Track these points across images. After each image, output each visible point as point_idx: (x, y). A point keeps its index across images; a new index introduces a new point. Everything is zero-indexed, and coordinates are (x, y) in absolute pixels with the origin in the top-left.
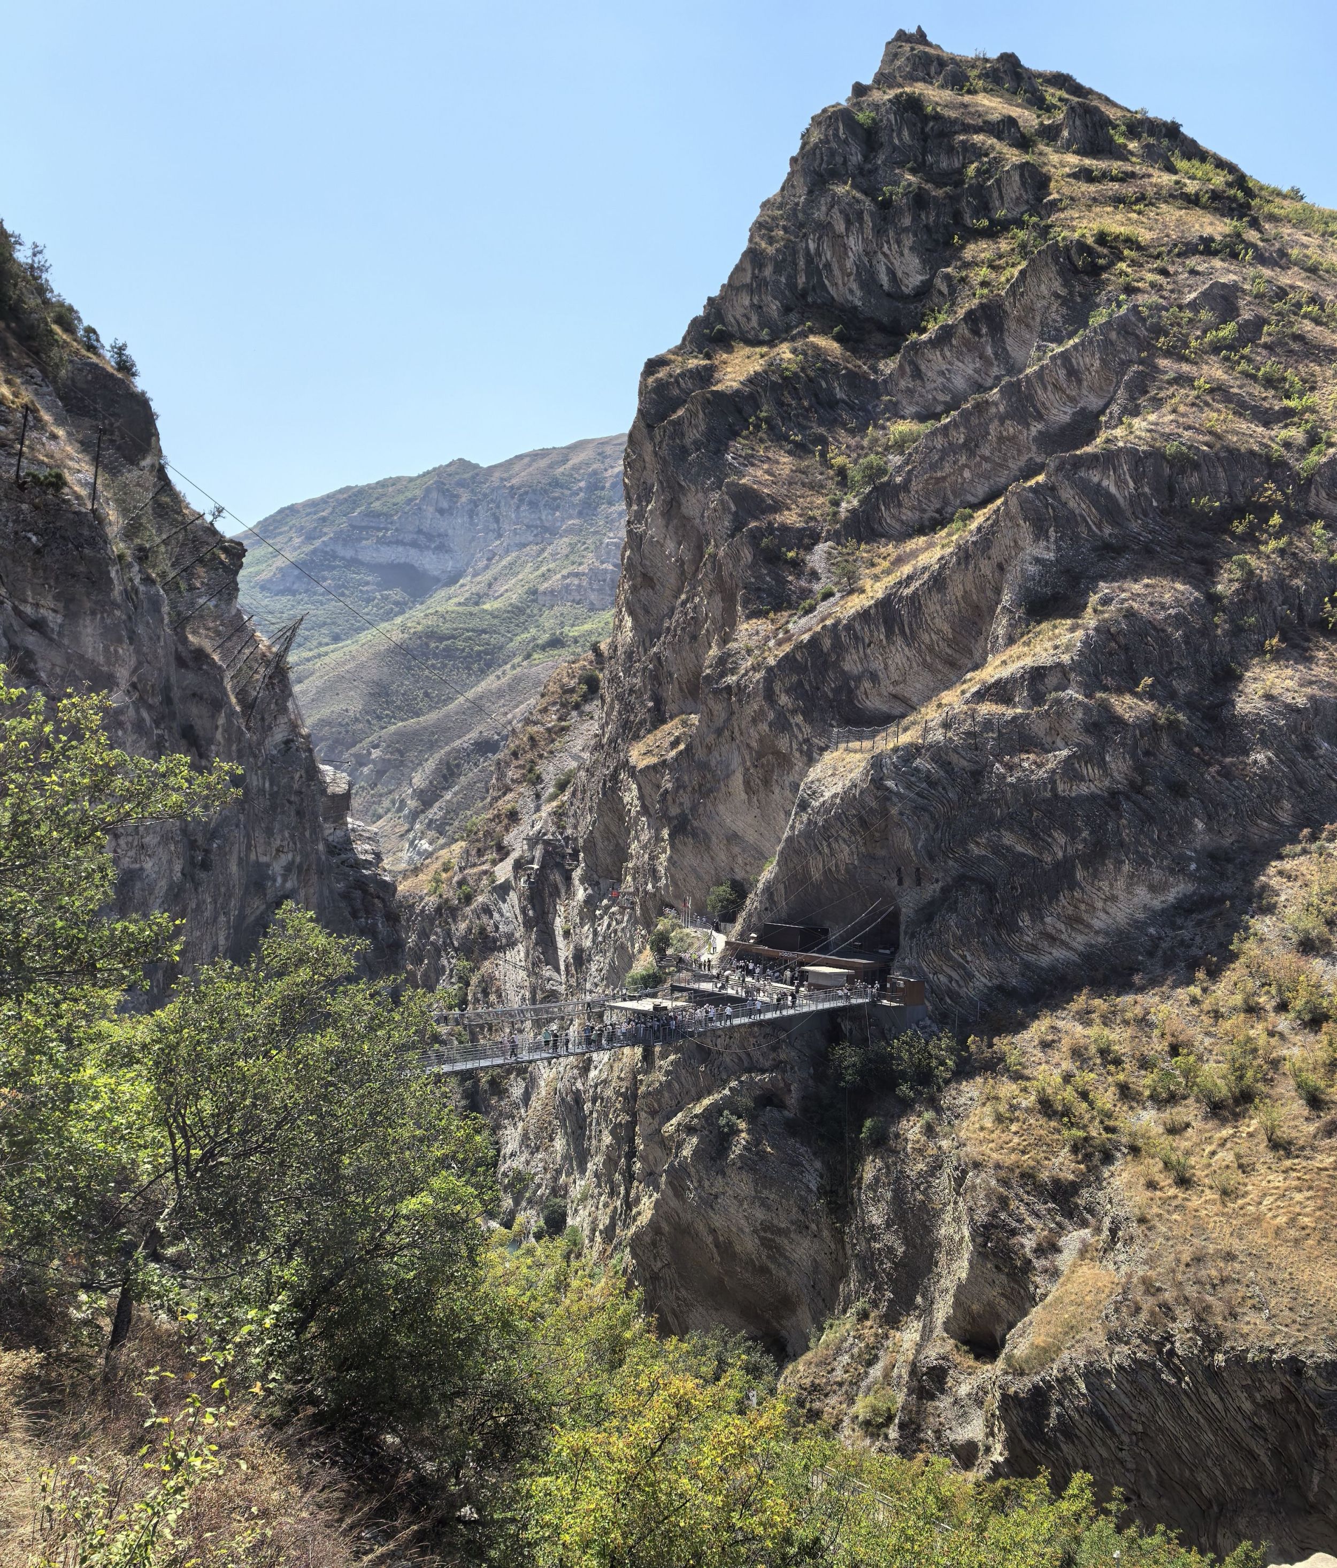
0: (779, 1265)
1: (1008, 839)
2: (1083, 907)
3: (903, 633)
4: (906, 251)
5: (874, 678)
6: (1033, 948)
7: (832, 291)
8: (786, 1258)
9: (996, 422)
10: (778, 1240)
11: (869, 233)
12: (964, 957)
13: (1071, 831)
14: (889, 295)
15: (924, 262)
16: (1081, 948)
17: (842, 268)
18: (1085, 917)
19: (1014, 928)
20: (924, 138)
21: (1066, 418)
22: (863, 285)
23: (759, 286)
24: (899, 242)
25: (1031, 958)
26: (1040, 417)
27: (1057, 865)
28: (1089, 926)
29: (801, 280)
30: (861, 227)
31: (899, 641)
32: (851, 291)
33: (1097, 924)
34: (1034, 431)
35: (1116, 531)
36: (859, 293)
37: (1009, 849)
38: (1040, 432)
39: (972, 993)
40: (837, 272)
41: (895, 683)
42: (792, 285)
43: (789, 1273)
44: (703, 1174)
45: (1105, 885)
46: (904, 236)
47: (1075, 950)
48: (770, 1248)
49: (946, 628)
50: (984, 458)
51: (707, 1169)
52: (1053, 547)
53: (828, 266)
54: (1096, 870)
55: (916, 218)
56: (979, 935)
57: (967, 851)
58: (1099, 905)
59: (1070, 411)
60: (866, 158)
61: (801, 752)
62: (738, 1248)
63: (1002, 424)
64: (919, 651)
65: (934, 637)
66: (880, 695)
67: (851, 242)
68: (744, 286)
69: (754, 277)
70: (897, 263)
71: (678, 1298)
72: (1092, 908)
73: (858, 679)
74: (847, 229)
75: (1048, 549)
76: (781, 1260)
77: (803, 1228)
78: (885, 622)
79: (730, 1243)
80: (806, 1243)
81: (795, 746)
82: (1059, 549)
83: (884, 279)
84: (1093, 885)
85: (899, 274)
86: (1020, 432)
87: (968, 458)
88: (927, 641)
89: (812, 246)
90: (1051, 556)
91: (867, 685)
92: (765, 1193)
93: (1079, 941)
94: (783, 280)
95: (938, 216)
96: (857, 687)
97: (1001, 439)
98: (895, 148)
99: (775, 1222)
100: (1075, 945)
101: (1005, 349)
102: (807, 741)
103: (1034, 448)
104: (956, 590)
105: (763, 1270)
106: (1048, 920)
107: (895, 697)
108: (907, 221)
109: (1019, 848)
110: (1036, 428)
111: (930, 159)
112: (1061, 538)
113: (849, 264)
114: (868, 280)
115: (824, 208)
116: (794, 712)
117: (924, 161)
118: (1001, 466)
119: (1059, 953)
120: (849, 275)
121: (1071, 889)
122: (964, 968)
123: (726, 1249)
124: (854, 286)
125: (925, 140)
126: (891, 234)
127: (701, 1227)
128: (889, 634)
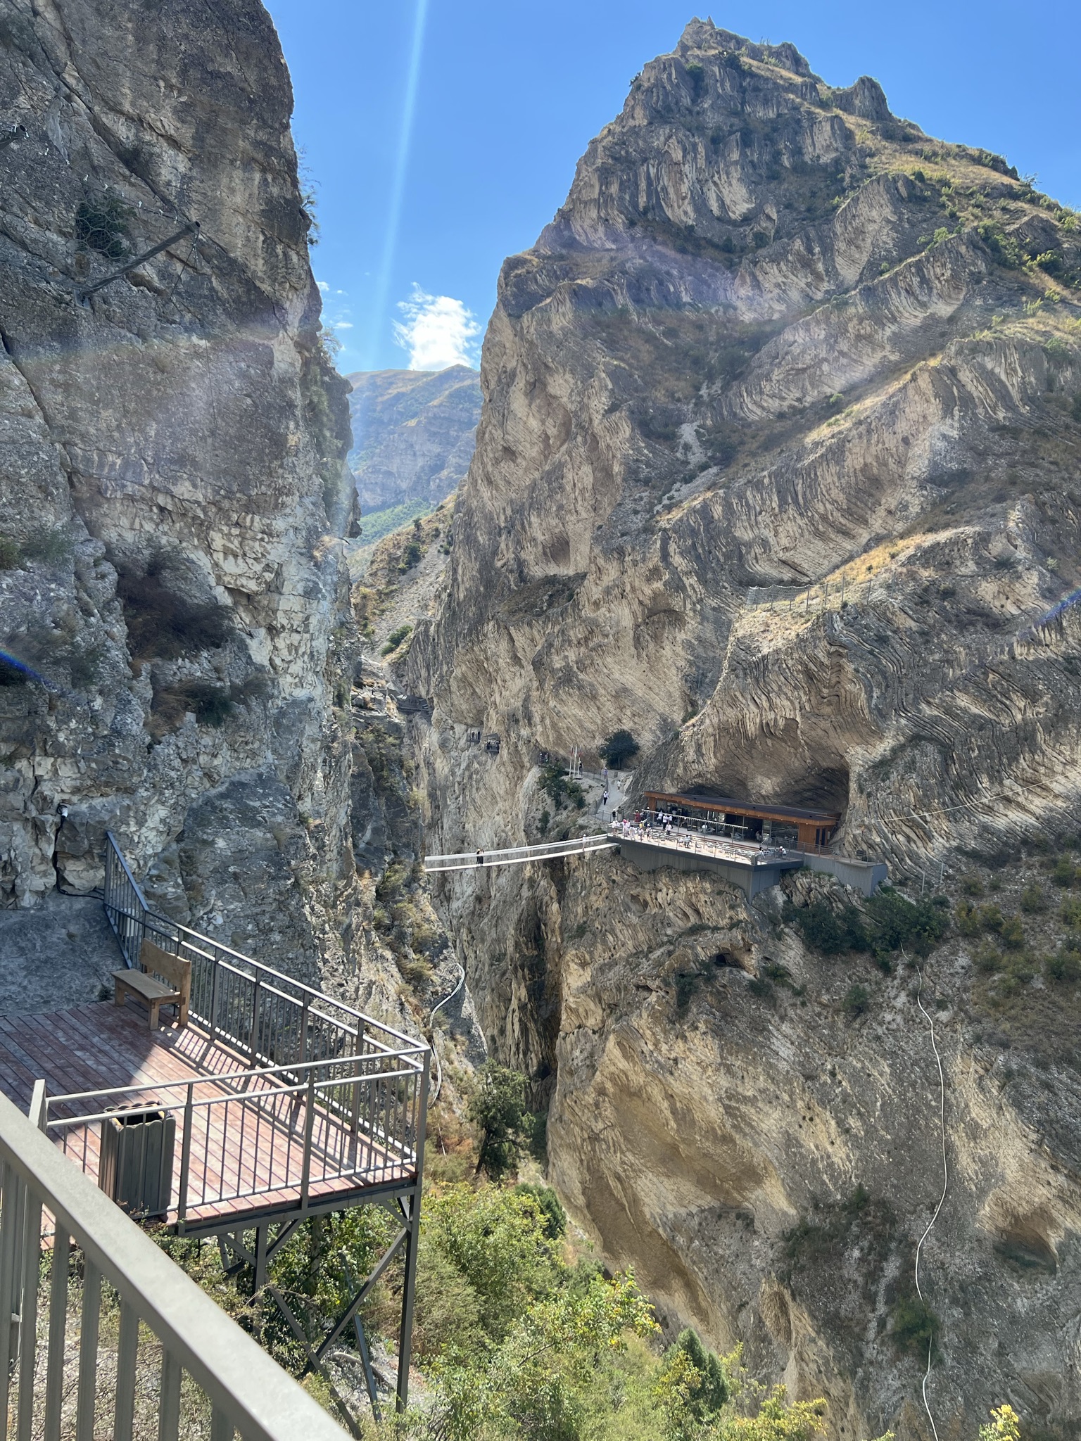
0: (745, 1135)
1: (963, 701)
2: (1042, 770)
3: (796, 502)
4: (734, 182)
5: (765, 544)
6: (989, 810)
7: (669, 213)
8: (752, 1127)
9: (855, 321)
10: (743, 1108)
11: (702, 162)
12: (923, 818)
13: (1032, 696)
14: (718, 219)
15: (751, 192)
16: (1039, 812)
17: (677, 191)
18: (1045, 781)
19: (972, 791)
20: (743, 90)
21: (917, 322)
22: (697, 210)
23: (605, 201)
24: (728, 174)
25: (986, 819)
26: (894, 320)
27: (1016, 729)
28: (1046, 789)
29: (642, 200)
30: (695, 158)
31: (791, 511)
32: (686, 213)
33: (1057, 788)
34: (888, 332)
35: (1010, 415)
36: (692, 214)
37: (965, 711)
38: (894, 333)
39: (931, 854)
40: (672, 195)
41: (786, 549)
42: (635, 204)
43: (756, 1144)
44: (661, 1036)
45: (1066, 749)
46: (732, 169)
47: (1033, 814)
48: (734, 1116)
49: (841, 497)
50: (842, 353)
51: (665, 1032)
52: (957, 425)
53: (664, 189)
54: (1058, 735)
55: (743, 154)
56: (939, 796)
57: (919, 711)
58: (1059, 768)
59: (921, 316)
60: (694, 101)
61: (695, 611)
62: (697, 1116)
63: (860, 323)
64: (811, 520)
65: (829, 506)
66: (771, 560)
67: (686, 168)
68: (591, 200)
69: (601, 193)
70: (725, 192)
71: (623, 1163)
72: (1051, 772)
73: (749, 545)
74: (684, 157)
75: (952, 426)
76: (747, 1130)
77: (773, 1099)
78: (779, 492)
79: (689, 1110)
80: (776, 1115)
81: (689, 606)
82: (962, 428)
83: (714, 206)
84: (1053, 748)
85: (728, 202)
86: (876, 331)
87: (828, 352)
88: (821, 510)
89: (653, 171)
90: (955, 434)
91: (758, 550)
92: (731, 1060)
93: (1038, 804)
94: (627, 197)
95: (760, 154)
96: (748, 553)
97: (859, 337)
98: (719, 96)
99: (740, 1090)
100: (1032, 807)
101: (834, 267)
102: (700, 601)
103: (888, 347)
104: (854, 461)
105: (726, 1139)
106: (1007, 782)
107: (784, 562)
108: (735, 156)
109: (975, 710)
110: (890, 330)
111: (748, 109)
112: (963, 417)
113: (684, 188)
114: (700, 206)
115: (662, 139)
116: (688, 574)
117: (743, 110)
118: (855, 361)
119: (1015, 816)
120: (684, 198)
121: (1033, 752)
122: (923, 829)
123: (684, 1116)
124: (689, 209)
125: (744, 93)
126: (722, 166)
127: (656, 1092)
128: (783, 503)
